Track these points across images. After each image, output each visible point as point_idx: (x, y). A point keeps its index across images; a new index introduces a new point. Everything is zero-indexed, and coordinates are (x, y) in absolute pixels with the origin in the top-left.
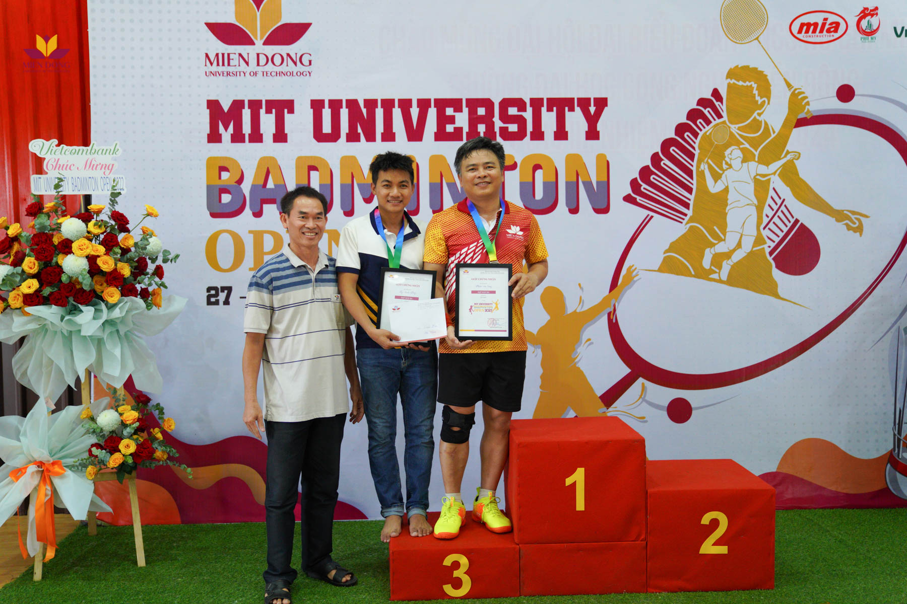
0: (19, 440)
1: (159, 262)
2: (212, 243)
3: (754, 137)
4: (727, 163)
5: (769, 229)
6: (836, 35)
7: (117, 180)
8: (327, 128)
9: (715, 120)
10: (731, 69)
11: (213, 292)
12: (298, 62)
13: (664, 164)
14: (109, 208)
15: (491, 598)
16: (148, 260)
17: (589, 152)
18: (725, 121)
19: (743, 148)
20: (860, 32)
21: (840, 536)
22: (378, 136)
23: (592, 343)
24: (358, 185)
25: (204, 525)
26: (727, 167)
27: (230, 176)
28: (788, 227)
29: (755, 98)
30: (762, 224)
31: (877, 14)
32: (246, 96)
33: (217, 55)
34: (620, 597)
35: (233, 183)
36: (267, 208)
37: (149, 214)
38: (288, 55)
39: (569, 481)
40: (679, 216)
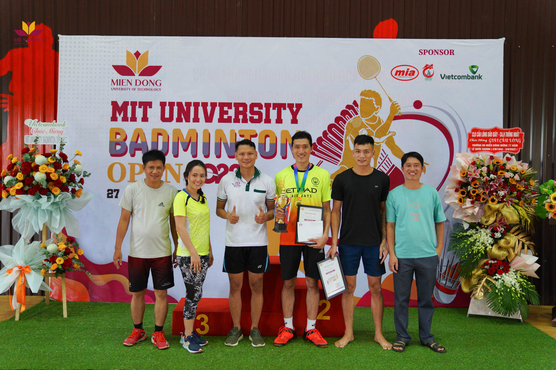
1: (81, 177)
2: (111, 169)
3: (373, 124)
6: (413, 77)
7: (63, 138)
8: (167, 115)
9: (354, 116)
10: (362, 91)
11: (110, 192)
12: (155, 84)
13: (329, 136)
14: (59, 151)
16: (75, 175)
17: (292, 129)
18: (359, 116)
19: (368, 129)
20: (424, 75)
22: (191, 120)
24: (181, 142)
27: (121, 137)
28: (389, 169)
29: (374, 105)
30: (376, 166)
31: (432, 68)
32: (130, 100)
33: (117, 80)
35: (122, 140)
36: (137, 152)
37: (77, 155)
38: (150, 81)
40: (335, 162)
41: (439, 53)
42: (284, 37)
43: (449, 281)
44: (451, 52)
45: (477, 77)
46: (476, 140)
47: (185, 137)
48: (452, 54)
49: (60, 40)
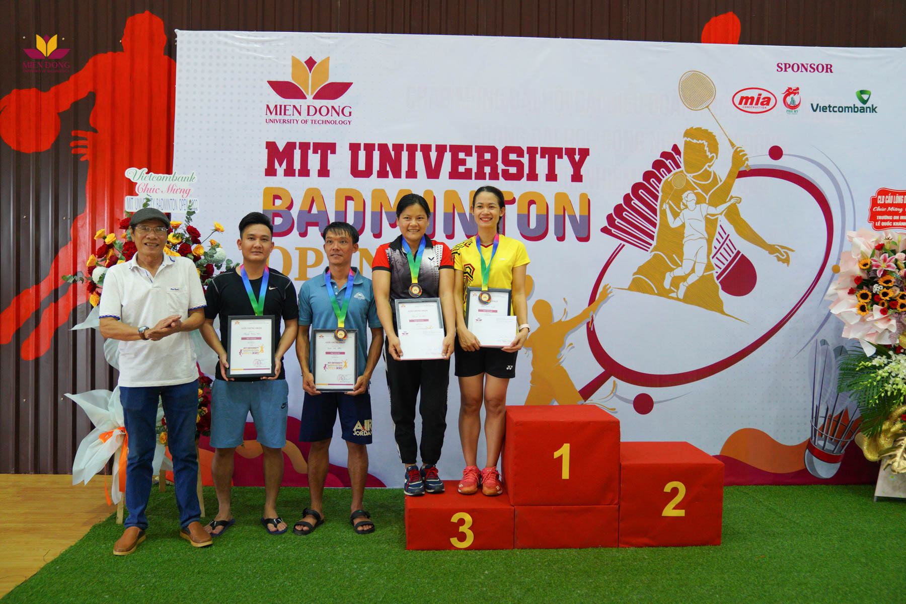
0: (107, 410)
3: (706, 184)
4: (684, 204)
5: (717, 258)
6: (768, 107)
7: (192, 202)
8: (362, 166)
9: (674, 169)
10: (687, 130)
13: (634, 203)
14: (185, 224)
15: (490, 550)
16: (214, 266)
17: (574, 191)
18: (682, 171)
19: (696, 193)
20: (785, 105)
21: (770, 505)
22: (403, 174)
23: (573, 347)
24: (386, 213)
26: (684, 207)
27: (282, 204)
28: (732, 257)
29: (706, 152)
30: (711, 253)
31: (798, 93)
32: (298, 139)
33: (276, 106)
34: (597, 550)
35: (284, 208)
36: (311, 229)
37: (217, 230)
38: (333, 107)
39: (556, 454)
40: (645, 245)
41: (809, 69)
42: (556, 37)
43: (828, 442)
44: (828, 68)
45: (868, 109)
46: (884, 210)
47: (392, 204)
48: (829, 70)
49: (178, 39)
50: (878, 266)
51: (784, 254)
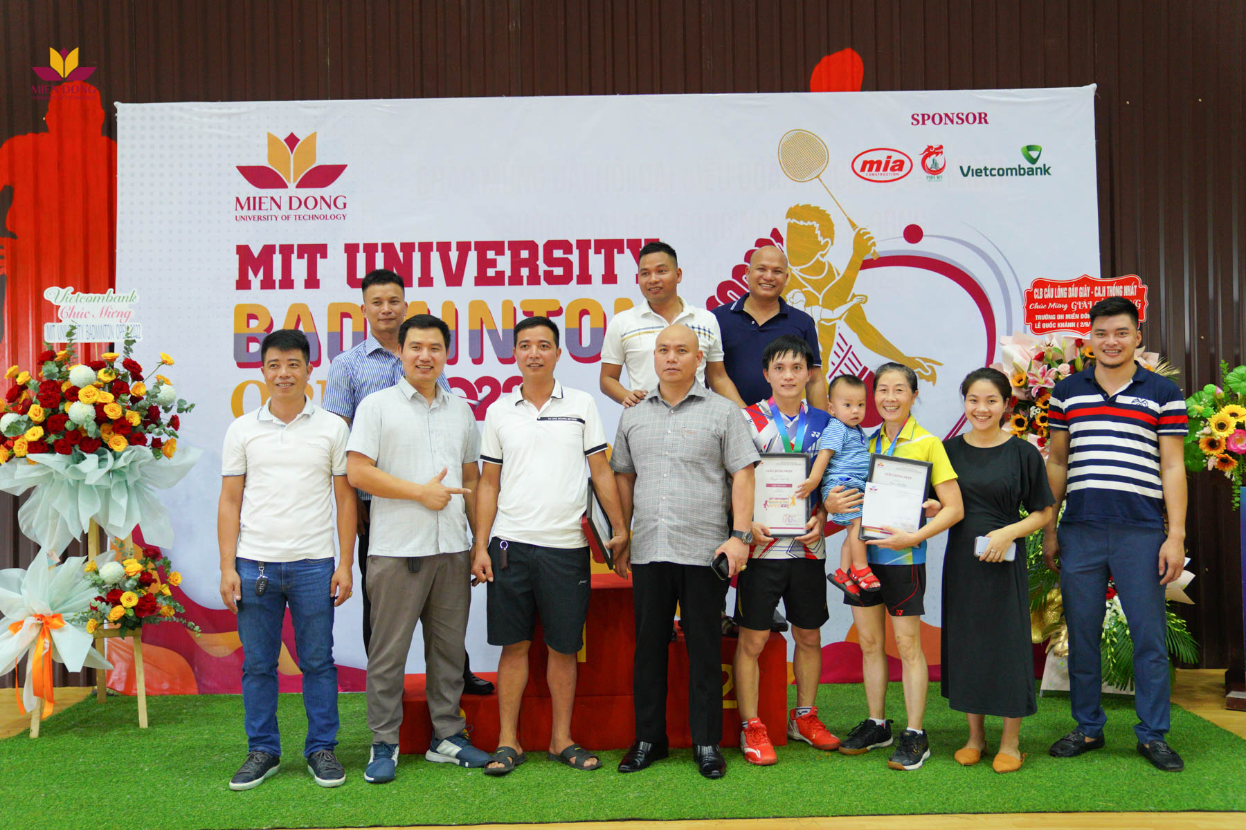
0: (20, 593)
1: (174, 412)
2: (238, 394)
3: (818, 280)
6: (901, 174)
7: (129, 328)
10: (791, 208)
12: (332, 206)
14: (124, 356)
16: (160, 409)
19: (805, 292)
20: (924, 169)
22: (416, 282)
25: (222, 695)
27: (259, 324)
29: (817, 237)
30: (827, 371)
31: (942, 152)
32: (277, 241)
33: (248, 199)
37: (164, 363)
38: (322, 198)
41: (956, 119)
42: (614, 93)
44: (982, 118)
45: (1039, 170)
46: (1043, 307)
48: (983, 120)
49: (119, 115)
50: (1035, 382)
51: (927, 368)
